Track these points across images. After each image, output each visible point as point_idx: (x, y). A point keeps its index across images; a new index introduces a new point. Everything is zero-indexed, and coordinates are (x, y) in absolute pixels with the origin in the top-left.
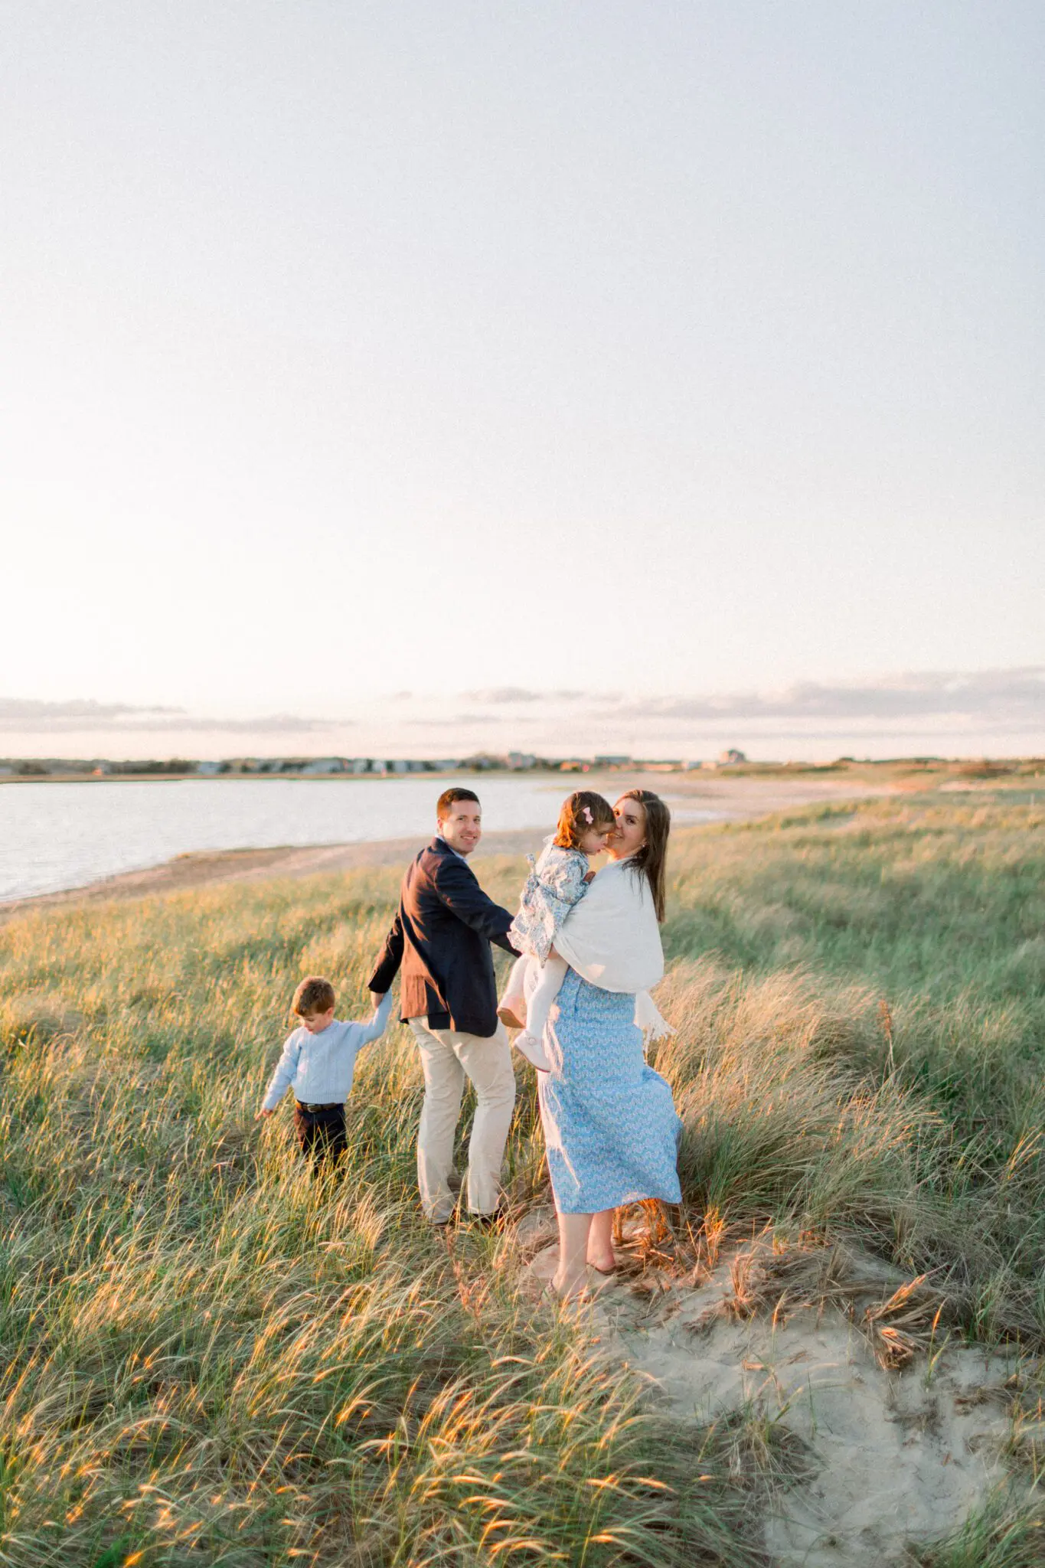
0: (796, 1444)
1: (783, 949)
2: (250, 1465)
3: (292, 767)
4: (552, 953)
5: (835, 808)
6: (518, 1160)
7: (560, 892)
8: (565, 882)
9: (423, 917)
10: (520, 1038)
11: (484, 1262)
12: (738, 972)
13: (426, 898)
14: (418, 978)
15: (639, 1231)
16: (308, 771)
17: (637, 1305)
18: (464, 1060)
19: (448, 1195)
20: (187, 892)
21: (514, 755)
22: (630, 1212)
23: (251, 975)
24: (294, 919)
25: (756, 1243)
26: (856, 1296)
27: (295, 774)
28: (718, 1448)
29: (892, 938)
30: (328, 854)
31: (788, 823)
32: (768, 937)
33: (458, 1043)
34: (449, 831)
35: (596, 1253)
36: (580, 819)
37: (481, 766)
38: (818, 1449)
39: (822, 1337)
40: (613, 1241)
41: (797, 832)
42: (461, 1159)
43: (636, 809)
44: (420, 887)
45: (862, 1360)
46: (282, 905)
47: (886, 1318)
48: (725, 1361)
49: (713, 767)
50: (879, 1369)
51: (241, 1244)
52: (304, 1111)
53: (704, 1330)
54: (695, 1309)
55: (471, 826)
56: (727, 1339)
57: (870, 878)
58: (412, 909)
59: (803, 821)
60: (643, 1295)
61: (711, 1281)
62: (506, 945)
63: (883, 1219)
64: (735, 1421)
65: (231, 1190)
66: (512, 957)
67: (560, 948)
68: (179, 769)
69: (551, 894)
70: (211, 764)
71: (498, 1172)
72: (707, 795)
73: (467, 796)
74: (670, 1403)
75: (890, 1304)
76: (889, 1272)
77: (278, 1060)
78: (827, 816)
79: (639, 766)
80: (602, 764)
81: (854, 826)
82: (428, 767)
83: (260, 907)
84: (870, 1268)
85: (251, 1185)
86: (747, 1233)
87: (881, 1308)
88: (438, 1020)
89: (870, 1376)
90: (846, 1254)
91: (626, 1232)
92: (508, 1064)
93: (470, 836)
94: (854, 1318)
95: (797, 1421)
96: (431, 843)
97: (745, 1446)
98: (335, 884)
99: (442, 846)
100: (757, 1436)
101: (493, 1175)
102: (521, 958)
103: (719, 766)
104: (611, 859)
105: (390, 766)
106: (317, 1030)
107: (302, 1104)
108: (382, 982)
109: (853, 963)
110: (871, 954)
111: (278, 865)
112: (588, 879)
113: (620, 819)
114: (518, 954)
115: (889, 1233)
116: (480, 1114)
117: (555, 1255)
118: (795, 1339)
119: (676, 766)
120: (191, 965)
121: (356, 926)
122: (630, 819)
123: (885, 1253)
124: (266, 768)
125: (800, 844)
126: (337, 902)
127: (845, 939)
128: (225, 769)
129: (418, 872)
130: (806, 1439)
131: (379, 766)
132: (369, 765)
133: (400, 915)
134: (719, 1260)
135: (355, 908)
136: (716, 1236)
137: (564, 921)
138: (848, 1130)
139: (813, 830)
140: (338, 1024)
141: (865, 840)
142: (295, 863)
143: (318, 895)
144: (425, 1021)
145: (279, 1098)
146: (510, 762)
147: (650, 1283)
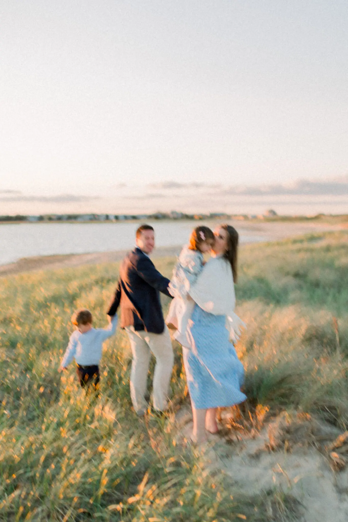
0: (296, 502)
1: (292, 296)
2: (60, 518)
3: (72, 218)
4: (189, 298)
5: (316, 235)
6: (176, 387)
7: (191, 270)
8: (192, 265)
9: (131, 283)
10: (176, 335)
11: (160, 430)
12: (272, 306)
13: (132, 274)
14: (129, 309)
15: (228, 416)
16: (79, 220)
17: (228, 447)
18: (151, 345)
19: (145, 402)
20: (25, 274)
21: (173, 213)
22: (224, 409)
23: (55, 310)
24: (73, 286)
25: (278, 420)
26: (322, 441)
27: (73, 220)
28: (262, 505)
29: (339, 292)
30: (89, 257)
31: (295, 242)
32: (285, 291)
33: (148, 337)
34: (141, 244)
35: (209, 425)
36: (199, 238)
37: (158, 217)
38: (304, 503)
39: (306, 458)
40: (217, 420)
41: (298, 246)
42: (150, 387)
43: (224, 233)
44: (129, 269)
45: (324, 467)
46: (68, 279)
47: (334, 450)
48: (265, 469)
49: (262, 217)
50: (330, 470)
51: (54, 425)
52: (81, 368)
53: (257, 457)
54: (253, 448)
55: (151, 241)
56: (266, 460)
57: (330, 265)
58: (125, 279)
59: (301, 241)
60: (230, 442)
61: (260, 436)
62: (167, 293)
63: (332, 408)
64: (270, 493)
65: (49, 403)
66: (171, 299)
67: (192, 296)
68: (20, 219)
69: (187, 271)
70: (34, 217)
71: (167, 393)
72: (259, 230)
73: (149, 228)
74: (241, 487)
75: (336, 444)
76: (335, 430)
77: (67, 345)
78: (312, 238)
79: (229, 217)
80: (213, 216)
81: (323, 243)
82: (134, 218)
83: (59, 281)
84: (327, 429)
85: (57, 400)
86: (275, 415)
87: (331, 445)
88: (138, 327)
89: (327, 474)
90: (317, 423)
91: (223, 416)
92: (170, 346)
93: (150, 246)
94: (321, 451)
95: (296, 493)
96: (133, 249)
97: (274, 503)
98: (92, 270)
99: (138, 251)
100: (279, 499)
101: (164, 394)
102: (174, 299)
103: (264, 216)
104: (213, 255)
105: (117, 218)
106: (84, 332)
107: (79, 365)
108: (113, 312)
109: (322, 302)
110: (330, 298)
111: (66, 262)
112: (203, 264)
113: (217, 237)
114: (173, 298)
115: (335, 415)
116: (158, 368)
117: (192, 428)
118: (294, 459)
119: (246, 217)
120: (27, 306)
121: (102, 287)
122: (221, 237)
123: (333, 423)
124: (60, 219)
125: (299, 251)
126: (93, 277)
127: (319, 292)
128: (41, 219)
129: (128, 262)
130: (299, 499)
131: (112, 218)
132: (107, 218)
133: (120, 282)
134: (263, 427)
135: (102, 280)
136: (261, 417)
137: (193, 283)
138: (319, 371)
139: (306, 245)
140: (94, 330)
141: (328, 249)
142: (74, 261)
143: (85, 274)
144: (132, 328)
145: (69, 362)
146: (171, 216)
147: (234, 438)
